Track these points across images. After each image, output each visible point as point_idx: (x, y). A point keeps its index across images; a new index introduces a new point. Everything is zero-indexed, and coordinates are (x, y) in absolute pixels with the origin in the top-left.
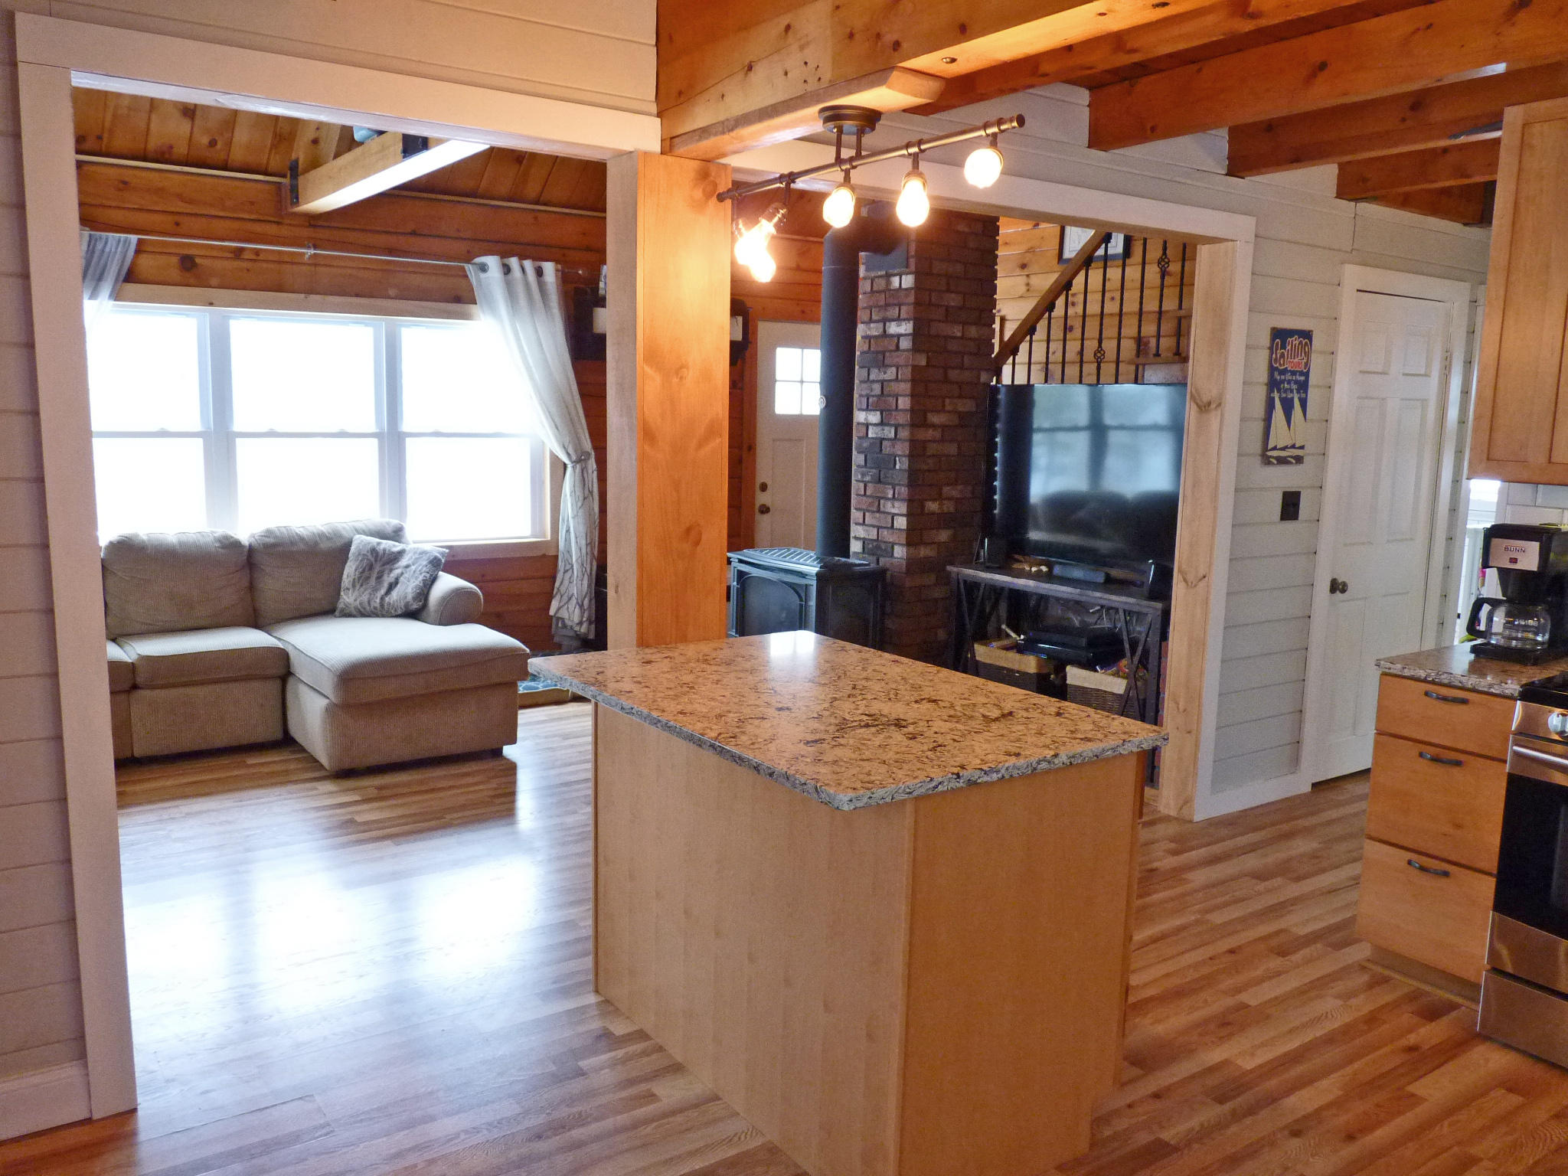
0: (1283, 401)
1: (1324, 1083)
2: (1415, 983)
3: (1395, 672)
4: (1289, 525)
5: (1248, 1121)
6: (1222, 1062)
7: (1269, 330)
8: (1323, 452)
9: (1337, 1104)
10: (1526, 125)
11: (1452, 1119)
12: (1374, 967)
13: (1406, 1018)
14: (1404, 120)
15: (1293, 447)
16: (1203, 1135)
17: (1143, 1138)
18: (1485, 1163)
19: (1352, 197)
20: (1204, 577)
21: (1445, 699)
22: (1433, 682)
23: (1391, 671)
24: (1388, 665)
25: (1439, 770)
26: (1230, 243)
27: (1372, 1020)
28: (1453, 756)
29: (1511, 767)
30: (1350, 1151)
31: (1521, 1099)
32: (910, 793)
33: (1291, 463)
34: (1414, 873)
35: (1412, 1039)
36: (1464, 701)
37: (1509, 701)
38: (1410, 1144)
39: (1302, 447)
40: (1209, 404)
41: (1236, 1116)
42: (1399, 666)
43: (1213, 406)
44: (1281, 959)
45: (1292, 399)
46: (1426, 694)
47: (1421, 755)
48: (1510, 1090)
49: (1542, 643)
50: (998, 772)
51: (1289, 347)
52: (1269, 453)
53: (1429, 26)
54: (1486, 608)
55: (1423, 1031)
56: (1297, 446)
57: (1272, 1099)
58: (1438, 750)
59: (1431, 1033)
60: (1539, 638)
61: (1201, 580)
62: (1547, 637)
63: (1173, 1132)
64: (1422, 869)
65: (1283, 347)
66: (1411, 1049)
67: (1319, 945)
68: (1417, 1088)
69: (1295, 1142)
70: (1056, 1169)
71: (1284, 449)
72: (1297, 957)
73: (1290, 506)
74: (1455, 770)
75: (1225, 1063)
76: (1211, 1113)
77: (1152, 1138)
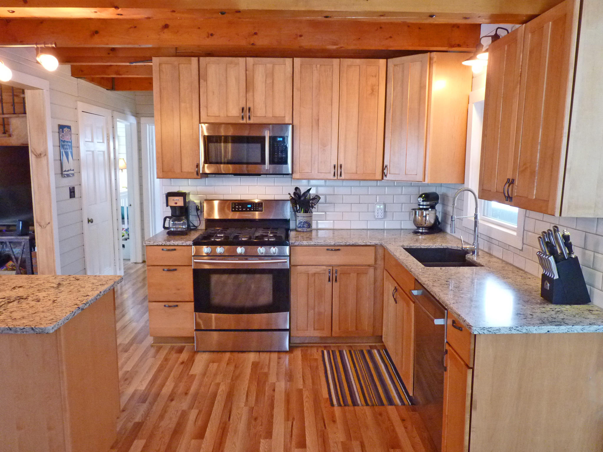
0: (65, 152)
1: (168, 383)
2: (170, 345)
3: (151, 244)
4: (73, 200)
5: (156, 403)
6: (134, 392)
7: (57, 125)
8: (79, 171)
9: (176, 386)
10: (160, 64)
11: (206, 376)
12: (155, 345)
13: (174, 356)
14: (109, 54)
15: (71, 170)
16: (147, 414)
17: (130, 425)
18: (222, 383)
19: (76, 76)
20: (49, 223)
21: (169, 250)
22: (165, 245)
23: (150, 244)
24: (149, 242)
25: (170, 273)
26: (41, 90)
27: (166, 360)
28: (175, 268)
29: (194, 267)
30: (189, 397)
31: (217, 364)
32: (68, 319)
33: (70, 176)
34: (166, 308)
35: (180, 360)
36: (175, 250)
37: (189, 247)
38: (201, 388)
39: (73, 170)
40: (41, 154)
41: (152, 404)
42: (152, 242)
43: (42, 155)
44: (126, 353)
45: (68, 152)
46: (163, 250)
47: (164, 270)
48: (213, 362)
49: (185, 228)
50: (88, 303)
51: (64, 132)
52: (64, 173)
53: (135, 27)
54: (168, 219)
55: (181, 357)
56: (72, 169)
57: (158, 395)
58: (169, 267)
59: (184, 356)
60: (184, 227)
61: (47, 225)
62: (186, 226)
63: (138, 417)
64: (169, 306)
65: (63, 132)
66: (183, 363)
67: (134, 345)
68: (191, 373)
69: (174, 403)
70: (111, 449)
71: (68, 171)
72: (131, 350)
73: (72, 193)
74: (175, 272)
75: (136, 391)
76: (144, 408)
77: (133, 423)
